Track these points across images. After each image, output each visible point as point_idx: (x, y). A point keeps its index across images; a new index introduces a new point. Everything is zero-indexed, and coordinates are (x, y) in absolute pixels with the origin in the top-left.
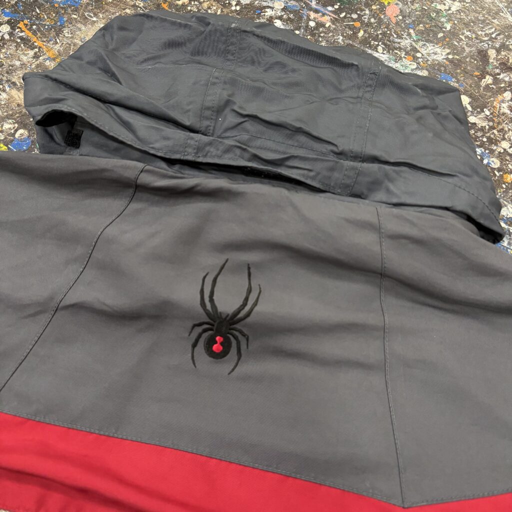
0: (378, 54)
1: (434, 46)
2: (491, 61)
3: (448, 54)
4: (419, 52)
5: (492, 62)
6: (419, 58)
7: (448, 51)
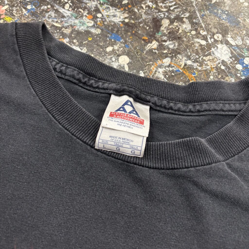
0: (64, 10)
1: (116, 10)
2: (162, 28)
3: (126, 18)
4: (101, 13)
5: (163, 31)
6: (99, 18)
7: (126, 15)
